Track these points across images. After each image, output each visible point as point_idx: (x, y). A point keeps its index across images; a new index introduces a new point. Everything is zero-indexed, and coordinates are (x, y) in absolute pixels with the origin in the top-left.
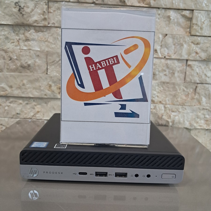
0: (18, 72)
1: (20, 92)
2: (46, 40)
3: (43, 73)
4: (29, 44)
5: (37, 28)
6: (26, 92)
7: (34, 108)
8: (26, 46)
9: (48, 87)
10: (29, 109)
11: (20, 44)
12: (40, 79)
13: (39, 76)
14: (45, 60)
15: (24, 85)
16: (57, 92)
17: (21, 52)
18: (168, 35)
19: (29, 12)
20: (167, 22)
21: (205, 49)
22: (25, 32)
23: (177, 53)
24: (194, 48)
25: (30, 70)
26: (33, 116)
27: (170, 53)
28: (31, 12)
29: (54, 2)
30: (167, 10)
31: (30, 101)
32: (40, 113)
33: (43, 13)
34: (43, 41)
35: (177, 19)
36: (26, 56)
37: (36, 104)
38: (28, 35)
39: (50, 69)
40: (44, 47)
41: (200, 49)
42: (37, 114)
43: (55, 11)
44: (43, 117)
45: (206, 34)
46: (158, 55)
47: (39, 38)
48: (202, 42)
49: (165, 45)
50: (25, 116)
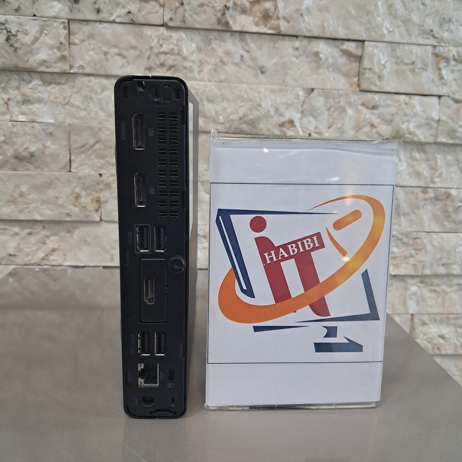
0: (9, 168)
1: (15, 210)
2: (67, 101)
3: (62, 169)
4: (32, 109)
5: (47, 77)
6: (27, 210)
7: (44, 243)
8: (23, 114)
9: (72, 198)
10: (35, 244)
11: (10, 109)
12: (55, 182)
13: (53, 177)
14: (65, 143)
15: (22, 195)
16: (92, 209)
17: (14, 126)
18: (315, 90)
19: (30, 42)
20: (314, 65)
21: (388, 118)
22: (20, 84)
23: (333, 128)
24: (367, 117)
25: (35, 163)
26: (43, 259)
27: (321, 126)
28: (33, 43)
29: (81, 22)
30: (313, 39)
31: (36, 228)
32: (57, 252)
33: (58, 45)
34: (61, 103)
35: (333, 57)
36: (24, 134)
37: (48, 233)
38: (28, 90)
39: (77, 160)
40: (63, 116)
41: (379, 117)
42: (52, 255)
43: (83, 41)
44: (65, 260)
45: (389, 89)
46: (297, 131)
47: (52, 97)
48: (382, 104)
49: (310, 111)
50: (27, 259)
